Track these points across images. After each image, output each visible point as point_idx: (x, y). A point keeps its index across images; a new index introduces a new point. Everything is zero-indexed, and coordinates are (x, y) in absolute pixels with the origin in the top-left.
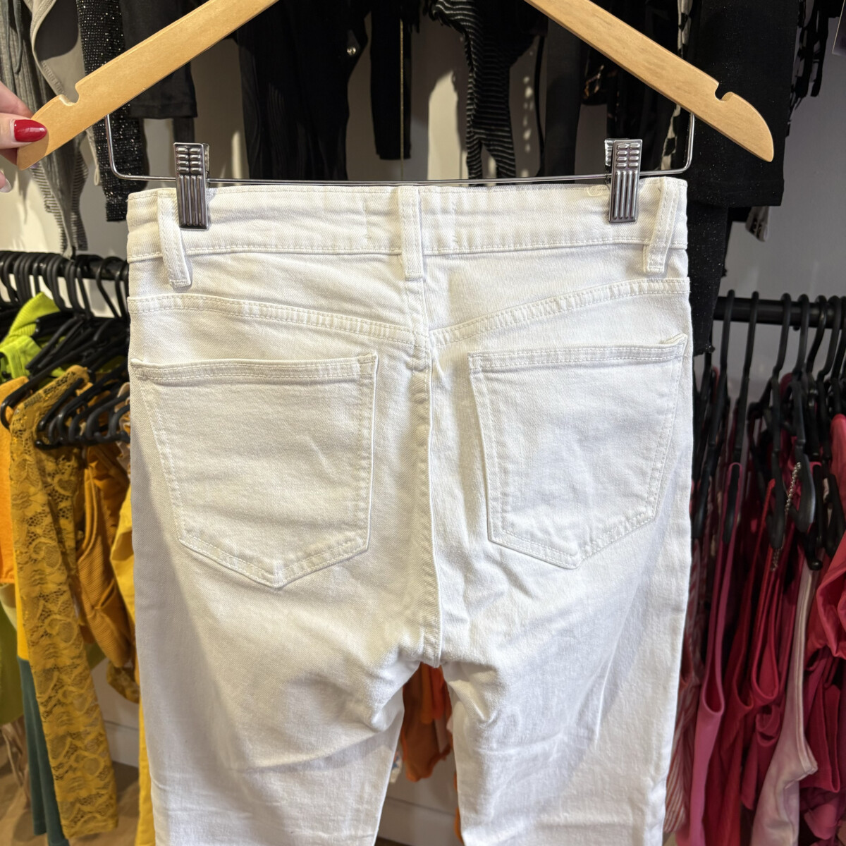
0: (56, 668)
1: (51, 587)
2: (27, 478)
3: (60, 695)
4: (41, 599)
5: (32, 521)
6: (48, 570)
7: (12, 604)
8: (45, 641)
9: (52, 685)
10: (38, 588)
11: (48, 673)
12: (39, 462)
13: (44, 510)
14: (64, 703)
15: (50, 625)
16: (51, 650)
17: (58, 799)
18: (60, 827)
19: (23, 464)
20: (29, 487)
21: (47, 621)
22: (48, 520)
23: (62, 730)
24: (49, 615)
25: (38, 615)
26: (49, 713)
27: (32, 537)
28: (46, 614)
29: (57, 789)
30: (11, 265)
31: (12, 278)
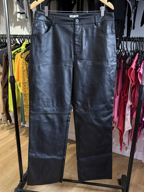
0: (26, 94)
1: (26, 81)
2: (24, 64)
3: (26, 98)
4: (24, 83)
5: (24, 71)
6: (26, 79)
7: (20, 87)
8: (25, 90)
10: (24, 81)
11: (25, 95)
12: (26, 62)
13: (26, 69)
15: (25, 87)
17: (25, 115)
18: (25, 119)
19: (23, 62)
20: (24, 66)
22: (26, 71)
23: (26, 104)
26: (24, 101)
27: (24, 73)
28: (25, 85)
29: (25, 113)
30: (22, 37)
31: (23, 39)
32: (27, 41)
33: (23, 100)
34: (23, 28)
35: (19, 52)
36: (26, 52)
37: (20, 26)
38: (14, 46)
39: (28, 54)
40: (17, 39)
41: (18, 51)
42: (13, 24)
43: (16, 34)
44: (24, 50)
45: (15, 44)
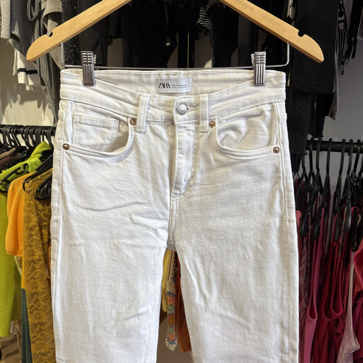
0: (36, 293)
1: (36, 257)
2: (31, 211)
3: (36, 305)
4: (32, 262)
5: (31, 229)
6: (36, 250)
7: (21, 267)
8: (32, 281)
9: (33, 301)
10: (31, 258)
11: (32, 295)
12: (36, 205)
13: (36, 224)
14: (38, 309)
15: (35, 274)
16: (35, 285)
17: (32, 352)
19: (29, 205)
20: (31, 215)
21: (34, 272)
22: (38, 228)
23: (36, 321)
24: (35, 270)
25: (30, 269)
26: (31, 312)
27: (31, 235)
28: (34, 269)
29: (32, 348)
30: (34, 131)
31: (34, 136)
32: (45, 143)
33: (28, 311)
34: (42, 106)
35: (22, 173)
36: (39, 176)
37: (35, 103)
38: (10, 155)
39: (43, 181)
40: (19, 137)
41: (19, 171)
42: (19, 96)
43: (19, 124)
44: (36, 167)
45: (14, 149)
